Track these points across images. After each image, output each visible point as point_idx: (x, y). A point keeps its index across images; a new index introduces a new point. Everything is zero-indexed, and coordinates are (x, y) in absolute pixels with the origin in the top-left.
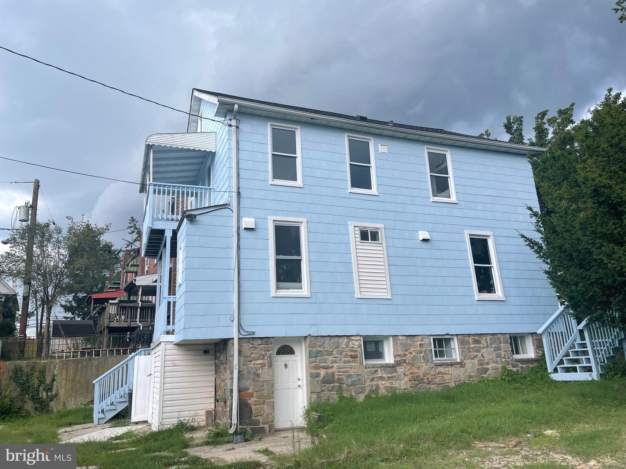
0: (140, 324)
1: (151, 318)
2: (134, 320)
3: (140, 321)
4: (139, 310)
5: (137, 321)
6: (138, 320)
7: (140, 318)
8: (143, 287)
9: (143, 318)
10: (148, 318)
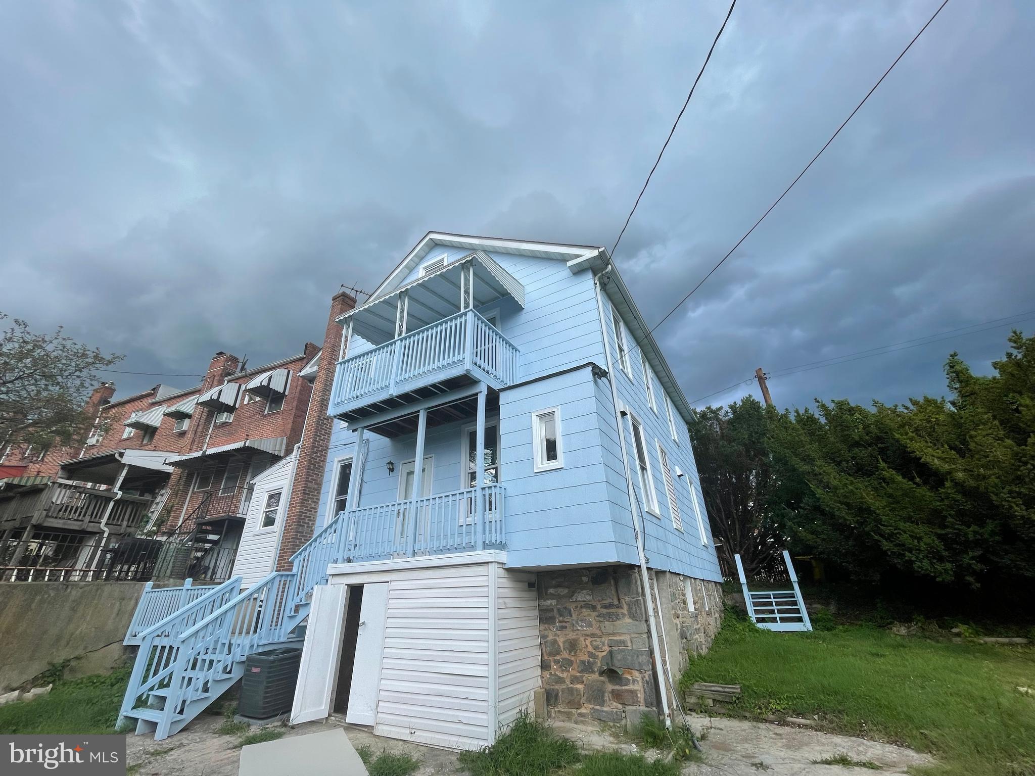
0: (106, 529)
1: (129, 520)
2: (96, 520)
3: (106, 524)
4: (112, 504)
5: (100, 523)
6: (104, 520)
7: (109, 518)
8: (131, 466)
9: (114, 519)
10: (122, 520)
